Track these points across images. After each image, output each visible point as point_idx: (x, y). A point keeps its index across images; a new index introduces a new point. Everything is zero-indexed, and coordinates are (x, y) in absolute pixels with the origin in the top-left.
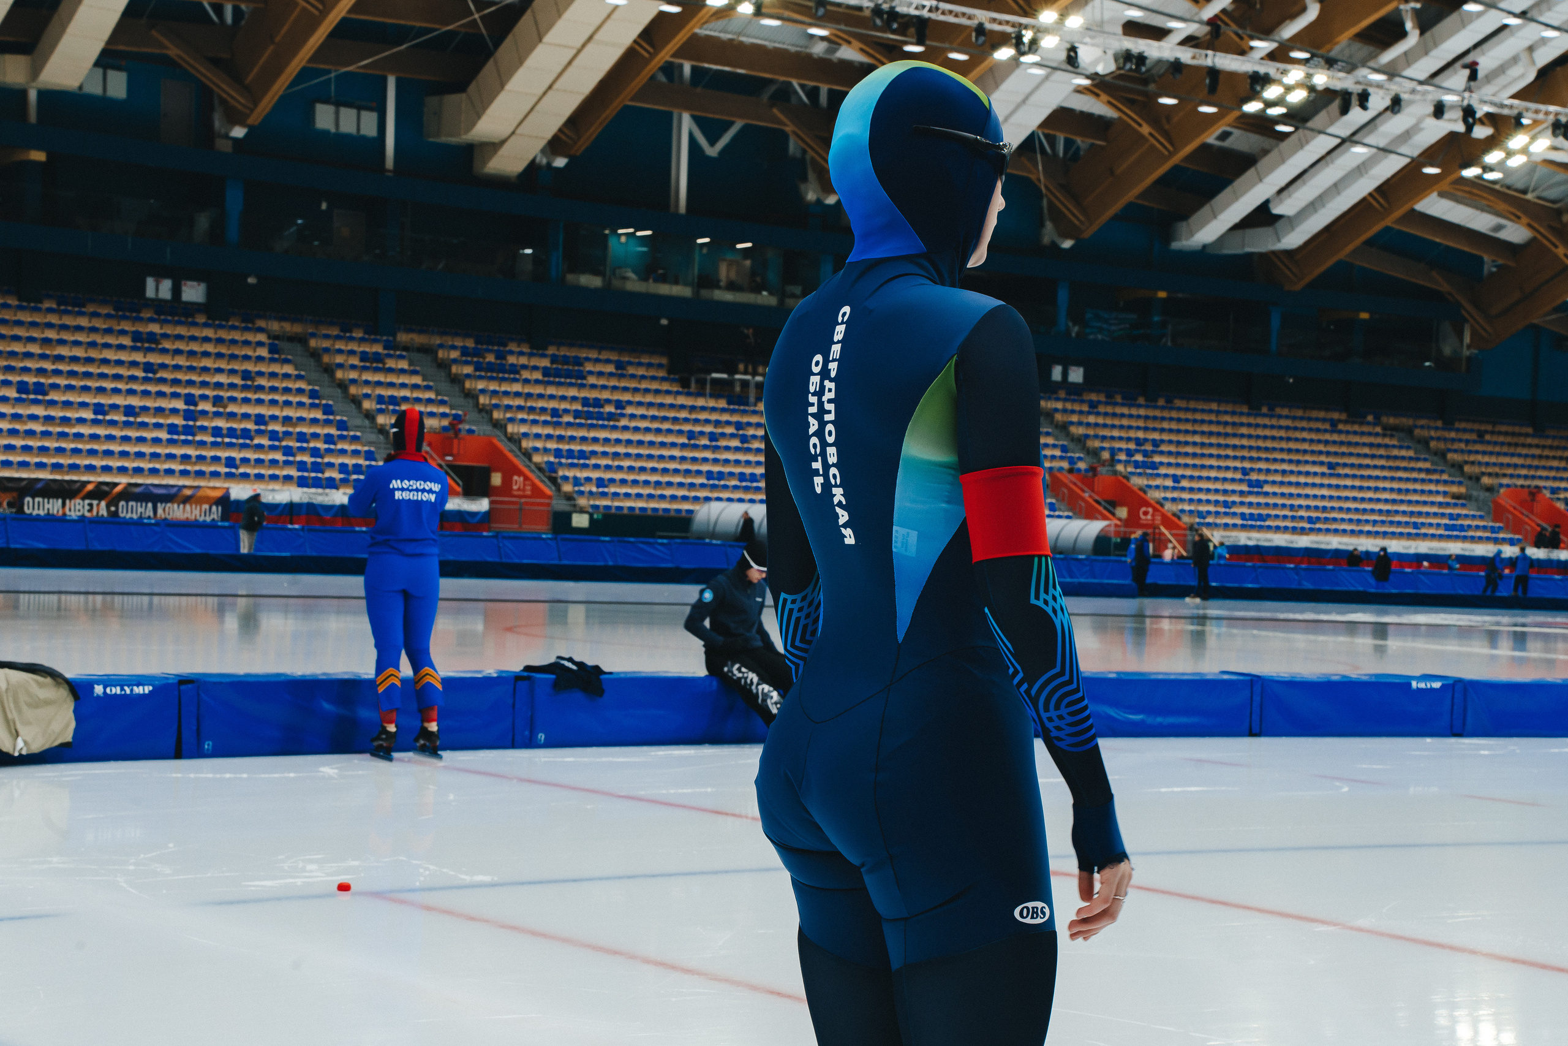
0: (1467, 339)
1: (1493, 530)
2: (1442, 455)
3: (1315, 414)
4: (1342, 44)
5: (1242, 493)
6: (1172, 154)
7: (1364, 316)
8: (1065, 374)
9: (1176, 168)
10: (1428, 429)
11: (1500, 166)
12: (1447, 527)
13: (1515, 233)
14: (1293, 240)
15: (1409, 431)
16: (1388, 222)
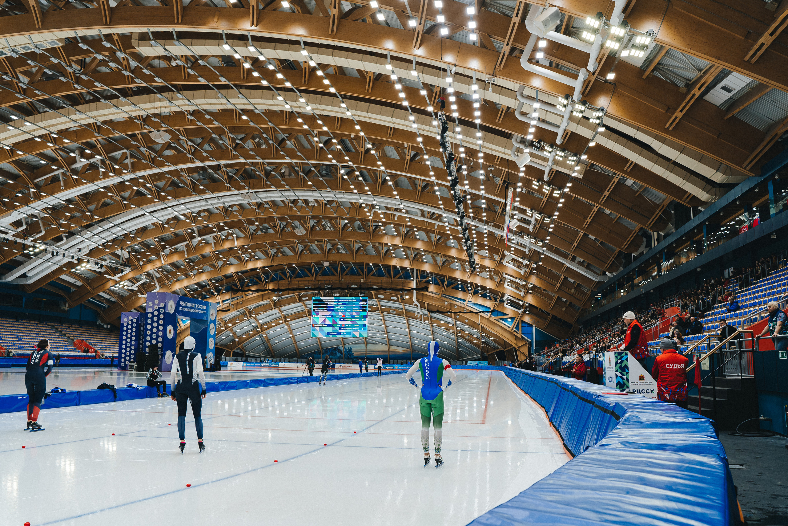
0: (67, 306)
1: (74, 349)
2: (61, 332)
3: (32, 322)
4: (49, 240)
5: (17, 341)
6: (4, 260)
7: (45, 300)
9: (4, 263)
10: (57, 325)
11: (80, 269)
12: (65, 348)
13: (79, 283)
14: (31, 282)
15: (53, 326)
16: (53, 279)
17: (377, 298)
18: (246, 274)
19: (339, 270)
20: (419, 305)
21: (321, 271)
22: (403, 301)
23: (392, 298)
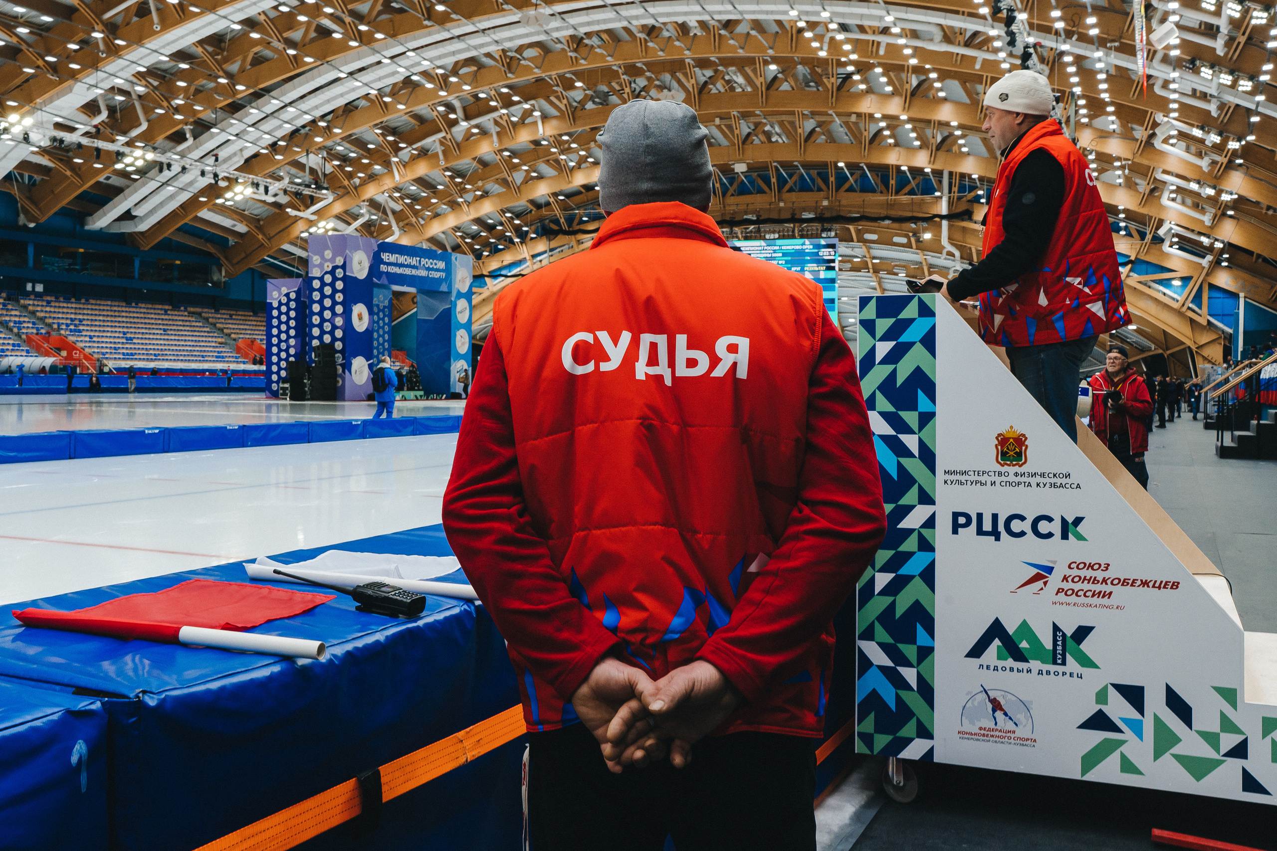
0: (223, 274)
1: (236, 358)
2: (214, 325)
3: (157, 306)
4: (160, 140)
5: (123, 343)
6: (82, 186)
7: (178, 262)
8: (33, 287)
9: (84, 191)
10: (208, 313)
11: (231, 199)
12: (217, 357)
13: (242, 228)
14: (143, 227)
15: (200, 314)
16: (186, 220)
17: (861, 240)
18: (577, 199)
19: (774, 180)
20: (957, 254)
21: (735, 185)
22: (921, 246)
23: (896, 239)
